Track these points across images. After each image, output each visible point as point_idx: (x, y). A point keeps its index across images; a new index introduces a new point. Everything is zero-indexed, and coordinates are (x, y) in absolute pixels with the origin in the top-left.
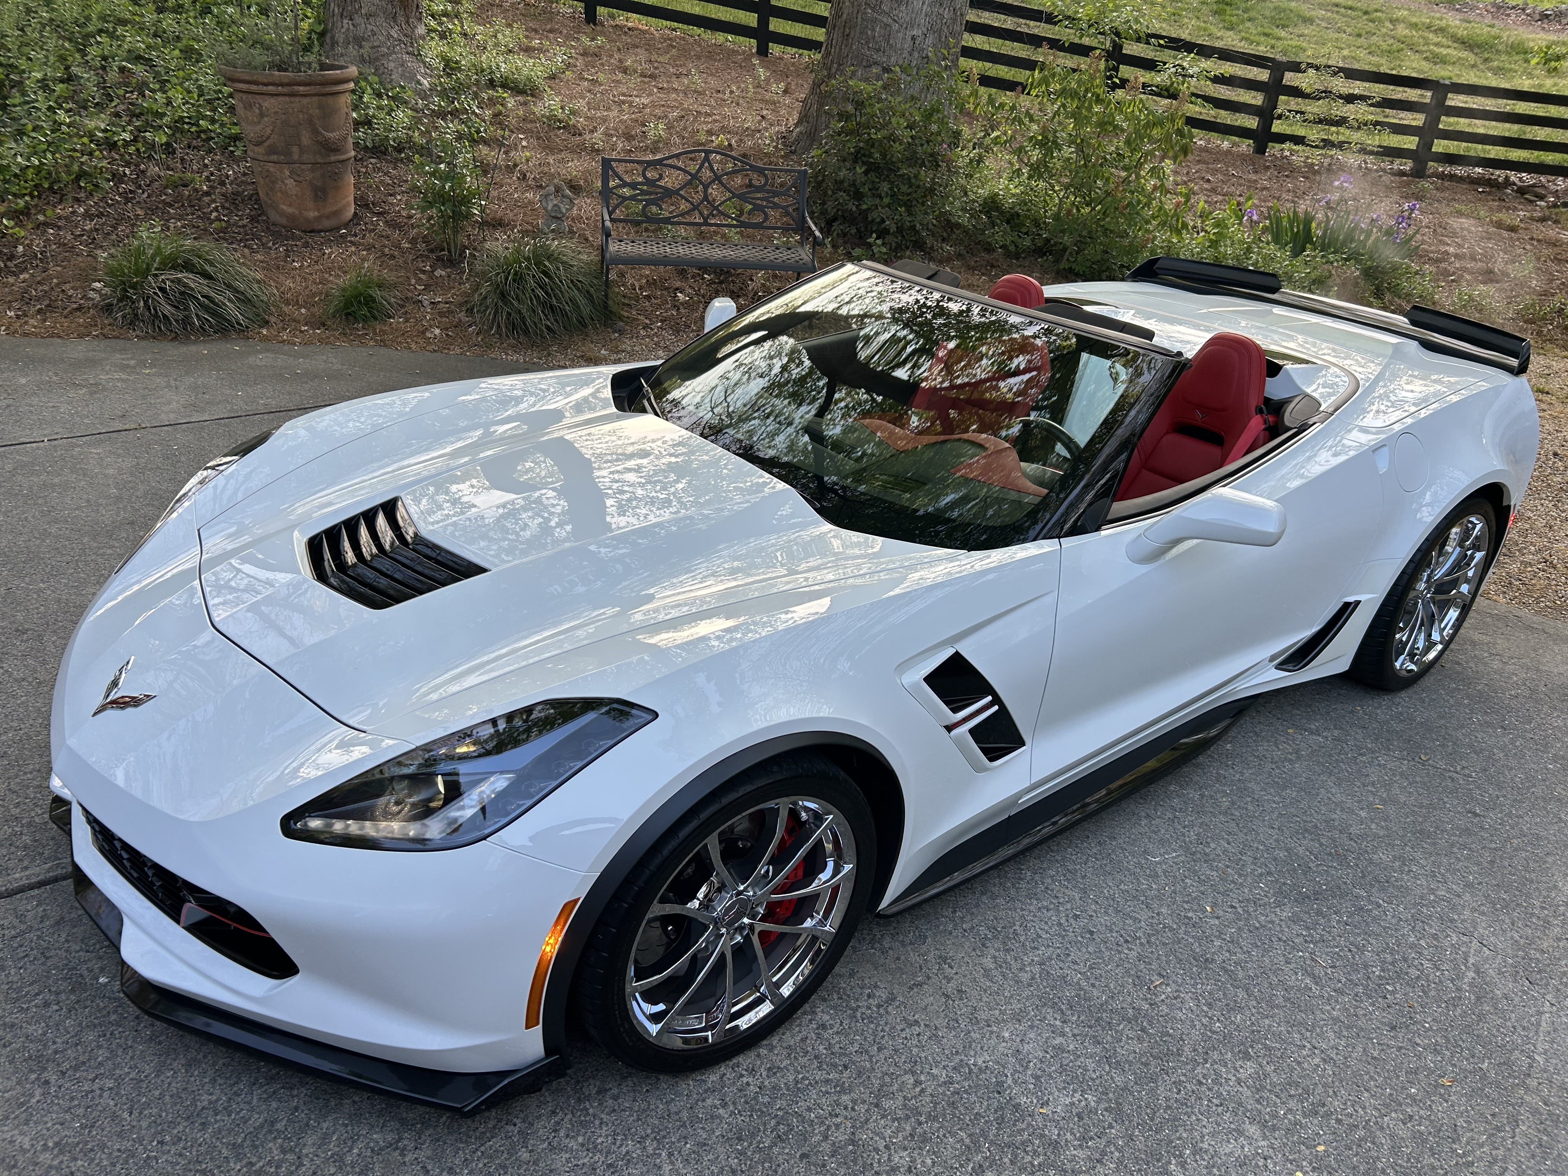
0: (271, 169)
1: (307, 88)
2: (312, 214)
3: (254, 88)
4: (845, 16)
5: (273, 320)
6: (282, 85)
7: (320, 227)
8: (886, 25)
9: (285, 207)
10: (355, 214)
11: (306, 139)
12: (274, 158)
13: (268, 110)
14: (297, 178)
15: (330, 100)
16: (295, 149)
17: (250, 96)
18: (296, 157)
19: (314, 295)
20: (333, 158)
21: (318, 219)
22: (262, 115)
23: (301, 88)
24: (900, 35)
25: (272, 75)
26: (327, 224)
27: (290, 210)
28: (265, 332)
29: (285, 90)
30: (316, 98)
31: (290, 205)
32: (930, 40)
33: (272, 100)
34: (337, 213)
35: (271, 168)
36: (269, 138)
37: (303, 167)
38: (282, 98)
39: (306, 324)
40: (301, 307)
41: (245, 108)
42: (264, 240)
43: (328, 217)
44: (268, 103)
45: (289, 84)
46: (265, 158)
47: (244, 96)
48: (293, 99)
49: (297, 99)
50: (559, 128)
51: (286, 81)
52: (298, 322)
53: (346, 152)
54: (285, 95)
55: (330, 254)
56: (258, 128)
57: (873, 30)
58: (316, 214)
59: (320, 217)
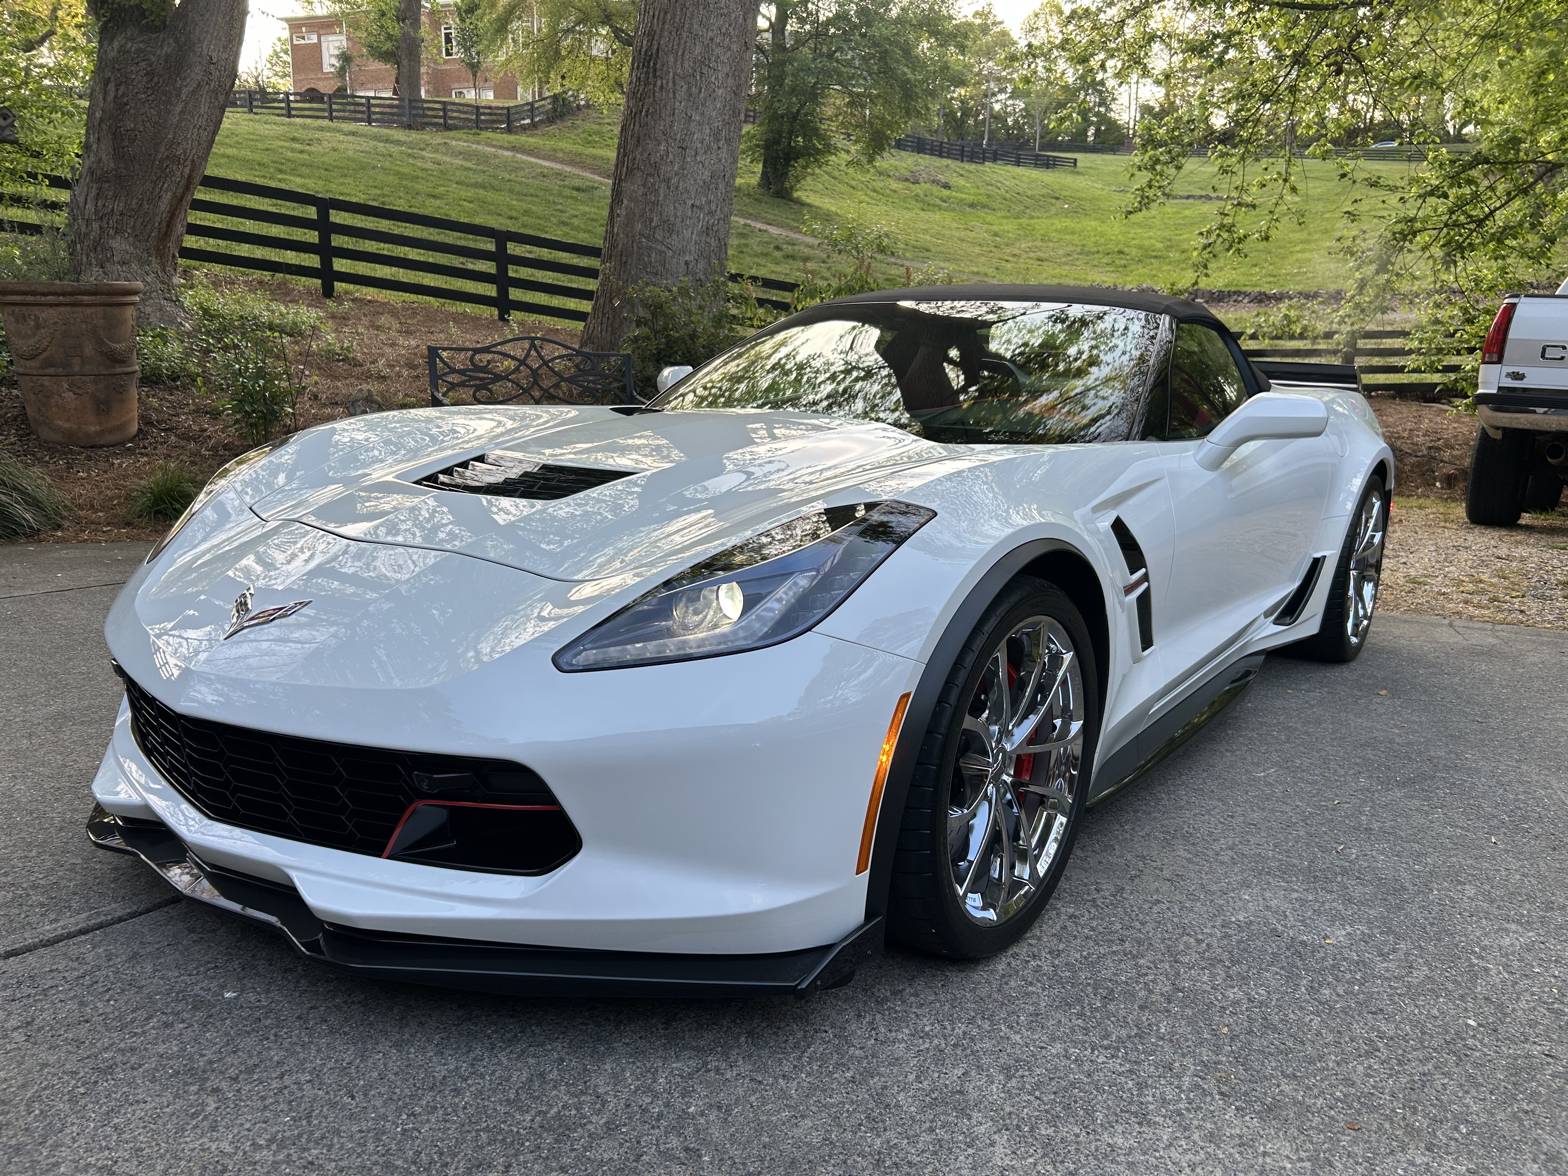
0: (46, 383)
1: (93, 298)
2: (92, 429)
3: (30, 298)
4: (620, 246)
5: (66, 524)
6: (64, 294)
7: (102, 443)
8: (661, 252)
9: (60, 423)
10: (140, 430)
11: (89, 350)
12: (51, 371)
13: (45, 321)
14: (77, 391)
15: (116, 311)
16: (76, 361)
17: (24, 308)
18: (76, 369)
19: (111, 499)
20: (119, 370)
21: (100, 434)
22: (38, 327)
23: (86, 298)
24: (675, 260)
25: (53, 284)
26: (110, 438)
27: (67, 425)
28: (59, 534)
29: (68, 299)
30: (100, 309)
31: (67, 421)
32: (701, 265)
33: (52, 311)
34: (121, 427)
35: (46, 381)
36: (45, 350)
37: (84, 378)
38: (61, 309)
39: (108, 524)
40: (97, 511)
41: (17, 321)
42: (39, 455)
43: (110, 432)
44: (45, 314)
45: (72, 294)
46: (40, 372)
47: (17, 309)
48: (74, 309)
49: (80, 309)
50: (339, 361)
51: (69, 289)
52: (99, 524)
53: (131, 365)
54: (66, 305)
55: (120, 465)
56: (32, 341)
57: (649, 256)
58: (98, 428)
59: (102, 431)
